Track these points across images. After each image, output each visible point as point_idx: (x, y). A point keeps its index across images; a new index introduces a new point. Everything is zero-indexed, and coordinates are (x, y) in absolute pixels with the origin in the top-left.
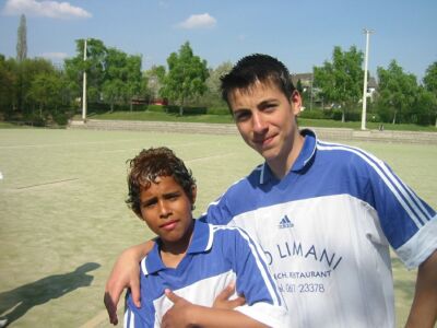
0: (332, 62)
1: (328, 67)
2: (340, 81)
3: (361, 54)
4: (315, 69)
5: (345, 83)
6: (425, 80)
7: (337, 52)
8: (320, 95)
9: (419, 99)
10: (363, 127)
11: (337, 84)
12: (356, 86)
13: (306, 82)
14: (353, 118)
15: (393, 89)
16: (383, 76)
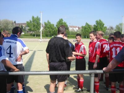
0: (32, 20)
1: (31, 22)
2: (34, 26)
3: (40, 18)
4: (27, 22)
5: (36, 26)
6: (57, 25)
7: (33, 17)
8: (29, 29)
9: (55, 30)
10: (41, 38)
11: (34, 27)
12: (39, 27)
13: (24, 26)
14: (38, 36)
15: (49, 28)
16: (46, 24)
